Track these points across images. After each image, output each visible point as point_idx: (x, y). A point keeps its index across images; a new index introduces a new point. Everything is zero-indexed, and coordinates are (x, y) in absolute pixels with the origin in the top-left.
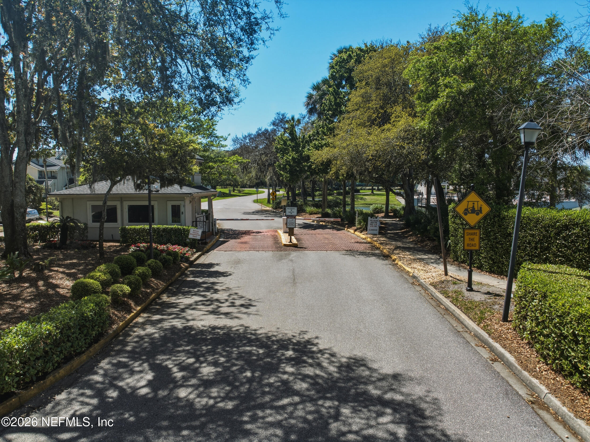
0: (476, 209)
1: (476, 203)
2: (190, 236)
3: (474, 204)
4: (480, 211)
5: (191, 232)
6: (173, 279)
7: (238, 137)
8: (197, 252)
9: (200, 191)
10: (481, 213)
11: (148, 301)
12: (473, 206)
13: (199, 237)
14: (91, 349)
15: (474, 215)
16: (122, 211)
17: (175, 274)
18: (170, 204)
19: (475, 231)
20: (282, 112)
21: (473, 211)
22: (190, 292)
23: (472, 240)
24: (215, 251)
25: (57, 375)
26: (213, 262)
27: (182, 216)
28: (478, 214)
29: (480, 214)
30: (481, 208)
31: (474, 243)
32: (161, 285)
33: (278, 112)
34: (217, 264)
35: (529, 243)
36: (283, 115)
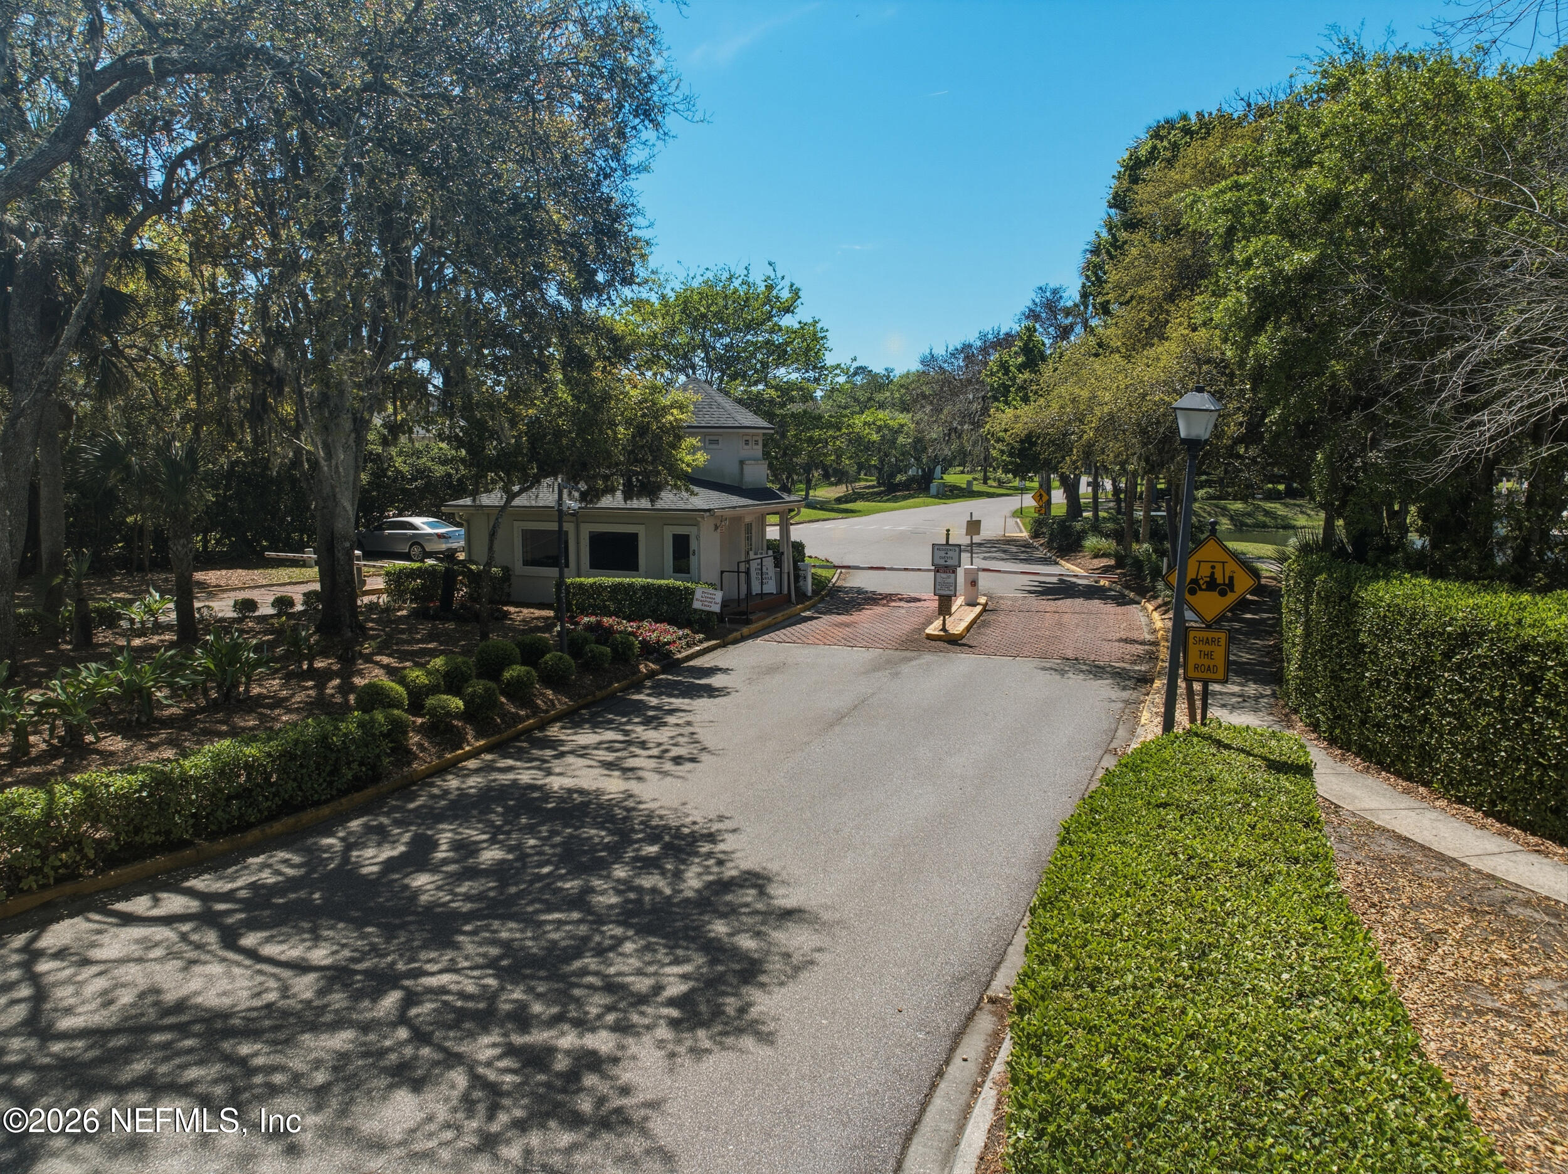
0: (1220, 581)
1: (1219, 567)
2: (697, 605)
3: (1213, 567)
4: (1231, 586)
5: (698, 594)
6: (604, 693)
7: (935, 352)
8: (707, 639)
9: (750, 502)
10: (1232, 590)
11: (511, 732)
12: (1213, 574)
13: (716, 608)
14: (343, 800)
15: (1215, 595)
16: (578, 543)
17: (610, 684)
18: (669, 532)
19: (1216, 635)
20: (1053, 285)
21: (1212, 585)
22: (611, 721)
23: (1209, 655)
24: (758, 641)
25: (268, 831)
26: (721, 665)
27: (693, 560)
28: (1223, 593)
29: (1230, 594)
30: (1231, 578)
31: (1212, 663)
32: (562, 703)
33: (1042, 284)
34: (725, 671)
35: (1395, 674)
36: (1055, 292)
